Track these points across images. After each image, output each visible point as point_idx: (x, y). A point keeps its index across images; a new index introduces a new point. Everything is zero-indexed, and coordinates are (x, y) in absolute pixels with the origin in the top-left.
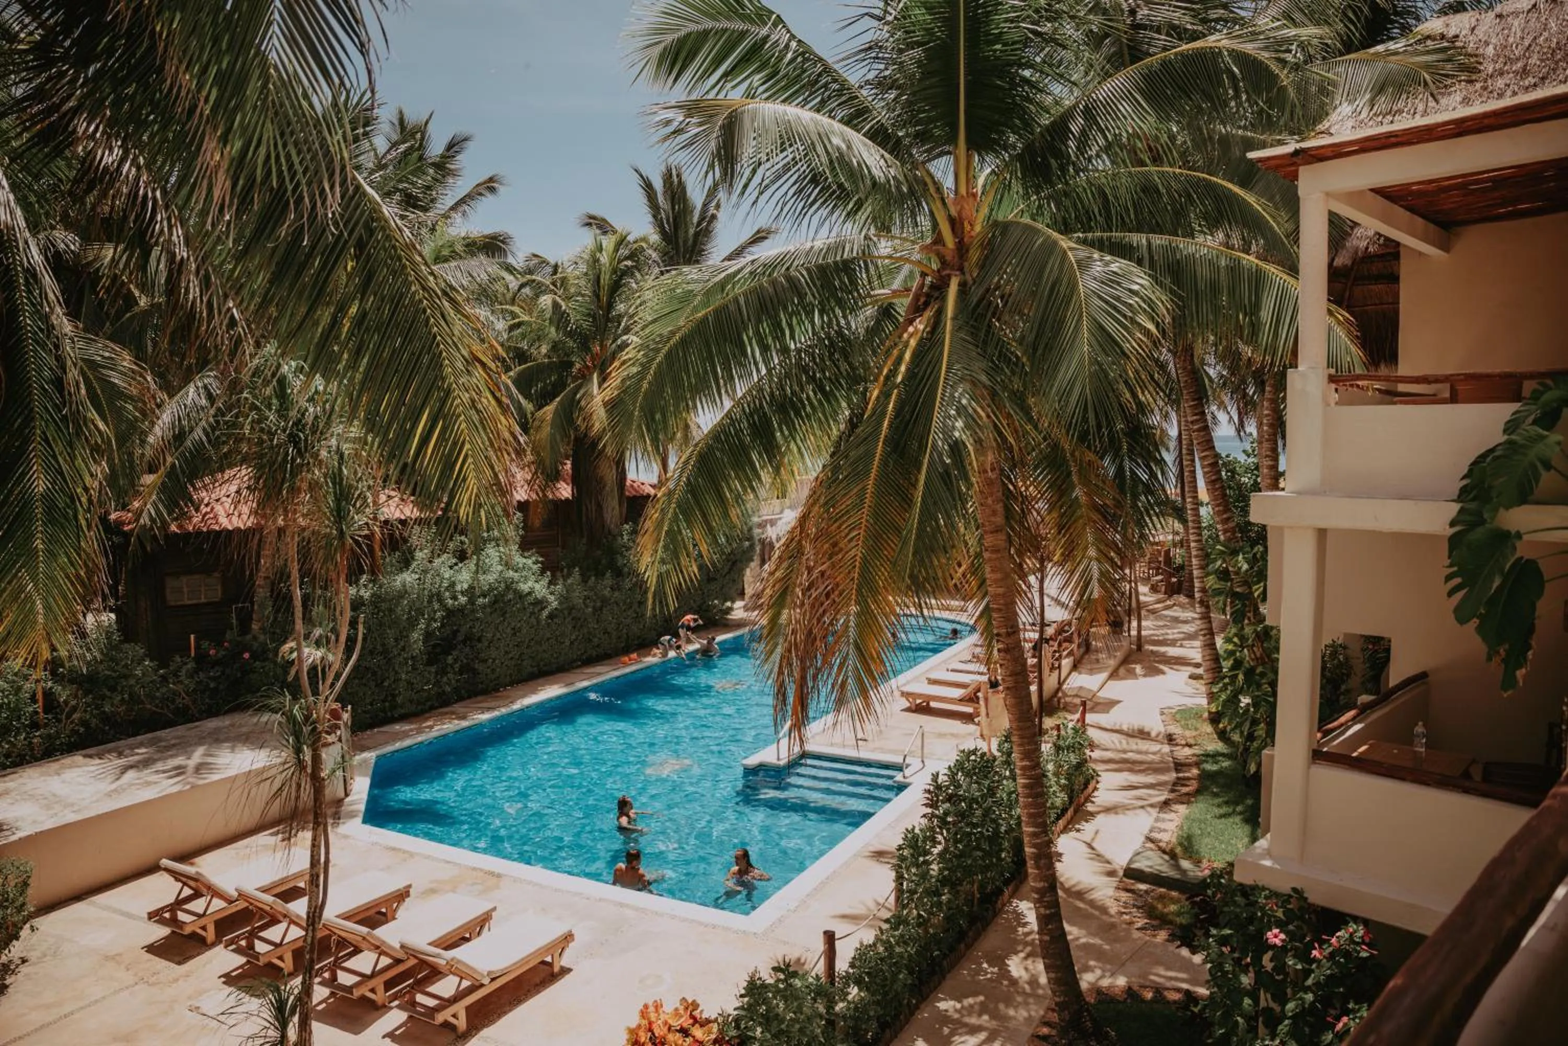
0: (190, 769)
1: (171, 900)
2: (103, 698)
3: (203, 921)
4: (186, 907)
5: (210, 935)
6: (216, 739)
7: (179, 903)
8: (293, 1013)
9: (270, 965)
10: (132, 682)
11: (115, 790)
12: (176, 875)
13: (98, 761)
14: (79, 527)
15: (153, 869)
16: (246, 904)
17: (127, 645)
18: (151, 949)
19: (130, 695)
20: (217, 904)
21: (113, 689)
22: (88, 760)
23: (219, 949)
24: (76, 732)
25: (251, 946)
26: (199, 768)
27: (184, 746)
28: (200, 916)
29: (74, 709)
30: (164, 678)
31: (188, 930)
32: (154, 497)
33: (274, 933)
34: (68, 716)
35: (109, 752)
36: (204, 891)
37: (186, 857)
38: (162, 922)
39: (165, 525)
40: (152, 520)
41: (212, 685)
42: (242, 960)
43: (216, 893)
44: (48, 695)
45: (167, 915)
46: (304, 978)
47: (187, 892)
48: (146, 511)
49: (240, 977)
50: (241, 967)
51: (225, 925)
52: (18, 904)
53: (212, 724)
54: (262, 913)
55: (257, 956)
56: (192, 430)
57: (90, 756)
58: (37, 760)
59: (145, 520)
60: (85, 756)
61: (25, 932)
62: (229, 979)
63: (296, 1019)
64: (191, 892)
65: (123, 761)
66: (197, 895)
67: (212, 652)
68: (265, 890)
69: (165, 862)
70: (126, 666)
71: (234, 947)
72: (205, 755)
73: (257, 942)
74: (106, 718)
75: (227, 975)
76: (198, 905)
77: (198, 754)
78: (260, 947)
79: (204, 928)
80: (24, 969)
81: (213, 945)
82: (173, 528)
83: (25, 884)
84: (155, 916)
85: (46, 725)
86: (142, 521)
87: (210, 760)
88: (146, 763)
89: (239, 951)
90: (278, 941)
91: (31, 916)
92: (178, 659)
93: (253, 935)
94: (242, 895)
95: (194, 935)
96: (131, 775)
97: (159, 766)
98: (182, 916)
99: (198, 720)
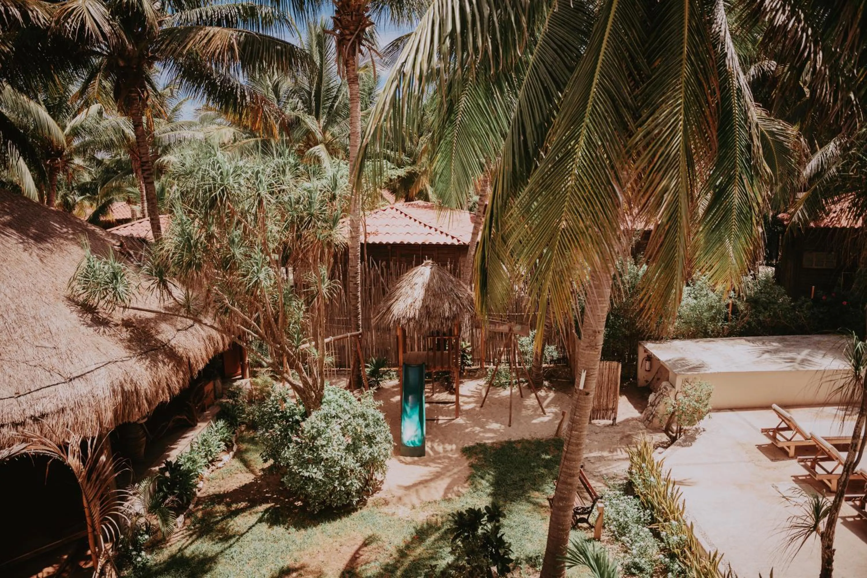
0: (798, 361)
1: (775, 427)
2: (760, 312)
3: (789, 444)
4: (781, 432)
5: (792, 452)
6: (817, 346)
7: (778, 430)
8: (824, 515)
9: (822, 482)
10: (776, 306)
11: (757, 362)
12: (780, 415)
13: (751, 344)
14: (752, 224)
15: (768, 407)
16: (814, 443)
17: (776, 286)
18: (760, 447)
19: (774, 313)
20: (798, 437)
21: (765, 309)
22: (748, 343)
23: (795, 461)
24: (745, 327)
25: (813, 468)
26: (803, 361)
27: (798, 346)
28: (788, 440)
29: (745, 315)
30: (794, 307)
31: (780, 445)
32: (802, 207)
33: (829, 465)
34: (742, 318)
35: (759, 340)
36: (793, 428)
37: (786, 406)
38: (768, 436)
39: (806, 222)
40: (799, 219)
41: (821, 316)
42: (807, 473)
43: (799, 431)
44: (734, 306)
45: (771, 433)
46: (835, 499)
47: (783, 425)
48: (796, 215)
49: (803, 481)
50: (806, 476)
51: (801, 450)
52: (705, 403)
53: (816, 338)
54: (824, 452)
55: (815, 474)
56: (829, 168)
57: (749, 341)
58: (725, 337)
59: (795, 219)
60: (746, 340)
61: (706, 418)
62: (796, 479)
63: (826, 519)
64: (785, 426)
65: (764, 348)
66: (789, 428)
67: (824, 298)
68: (827, 439)
69: (775, 406)
70: (774, 297)
71: (803, 463)
72: (809, 355)
73: (817, 466)
74: (759, 323)
75: (796, 477)
76: (788, 434)
77: (804, 353)
78: (818, 469)
79: (789, 447)
80: (703, 433)
81: (792, 458)
82: (812, 224)
83: (709, 395)
84: (765, 431)
85: (731, 321)
86: (793, 220)
87: (809, 358)
88: (776, 351)
89: (805, 467)
90: (830, 471)
91: (709, 411)
92: (803, 298)
93: (815, 462)
94: (812, 438)
95: (782, 449)
96: (766, 356)
97: (782, 355)
98: (778, 436)
99: (809, 334)
